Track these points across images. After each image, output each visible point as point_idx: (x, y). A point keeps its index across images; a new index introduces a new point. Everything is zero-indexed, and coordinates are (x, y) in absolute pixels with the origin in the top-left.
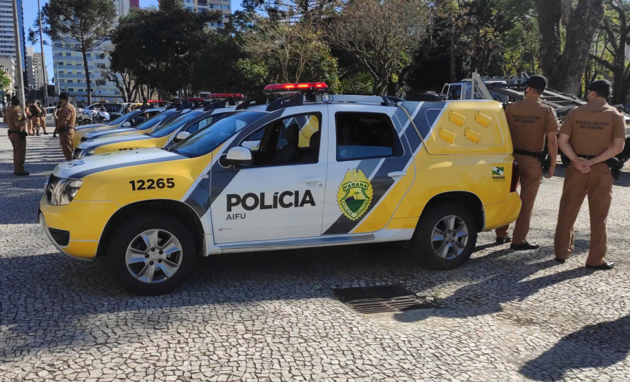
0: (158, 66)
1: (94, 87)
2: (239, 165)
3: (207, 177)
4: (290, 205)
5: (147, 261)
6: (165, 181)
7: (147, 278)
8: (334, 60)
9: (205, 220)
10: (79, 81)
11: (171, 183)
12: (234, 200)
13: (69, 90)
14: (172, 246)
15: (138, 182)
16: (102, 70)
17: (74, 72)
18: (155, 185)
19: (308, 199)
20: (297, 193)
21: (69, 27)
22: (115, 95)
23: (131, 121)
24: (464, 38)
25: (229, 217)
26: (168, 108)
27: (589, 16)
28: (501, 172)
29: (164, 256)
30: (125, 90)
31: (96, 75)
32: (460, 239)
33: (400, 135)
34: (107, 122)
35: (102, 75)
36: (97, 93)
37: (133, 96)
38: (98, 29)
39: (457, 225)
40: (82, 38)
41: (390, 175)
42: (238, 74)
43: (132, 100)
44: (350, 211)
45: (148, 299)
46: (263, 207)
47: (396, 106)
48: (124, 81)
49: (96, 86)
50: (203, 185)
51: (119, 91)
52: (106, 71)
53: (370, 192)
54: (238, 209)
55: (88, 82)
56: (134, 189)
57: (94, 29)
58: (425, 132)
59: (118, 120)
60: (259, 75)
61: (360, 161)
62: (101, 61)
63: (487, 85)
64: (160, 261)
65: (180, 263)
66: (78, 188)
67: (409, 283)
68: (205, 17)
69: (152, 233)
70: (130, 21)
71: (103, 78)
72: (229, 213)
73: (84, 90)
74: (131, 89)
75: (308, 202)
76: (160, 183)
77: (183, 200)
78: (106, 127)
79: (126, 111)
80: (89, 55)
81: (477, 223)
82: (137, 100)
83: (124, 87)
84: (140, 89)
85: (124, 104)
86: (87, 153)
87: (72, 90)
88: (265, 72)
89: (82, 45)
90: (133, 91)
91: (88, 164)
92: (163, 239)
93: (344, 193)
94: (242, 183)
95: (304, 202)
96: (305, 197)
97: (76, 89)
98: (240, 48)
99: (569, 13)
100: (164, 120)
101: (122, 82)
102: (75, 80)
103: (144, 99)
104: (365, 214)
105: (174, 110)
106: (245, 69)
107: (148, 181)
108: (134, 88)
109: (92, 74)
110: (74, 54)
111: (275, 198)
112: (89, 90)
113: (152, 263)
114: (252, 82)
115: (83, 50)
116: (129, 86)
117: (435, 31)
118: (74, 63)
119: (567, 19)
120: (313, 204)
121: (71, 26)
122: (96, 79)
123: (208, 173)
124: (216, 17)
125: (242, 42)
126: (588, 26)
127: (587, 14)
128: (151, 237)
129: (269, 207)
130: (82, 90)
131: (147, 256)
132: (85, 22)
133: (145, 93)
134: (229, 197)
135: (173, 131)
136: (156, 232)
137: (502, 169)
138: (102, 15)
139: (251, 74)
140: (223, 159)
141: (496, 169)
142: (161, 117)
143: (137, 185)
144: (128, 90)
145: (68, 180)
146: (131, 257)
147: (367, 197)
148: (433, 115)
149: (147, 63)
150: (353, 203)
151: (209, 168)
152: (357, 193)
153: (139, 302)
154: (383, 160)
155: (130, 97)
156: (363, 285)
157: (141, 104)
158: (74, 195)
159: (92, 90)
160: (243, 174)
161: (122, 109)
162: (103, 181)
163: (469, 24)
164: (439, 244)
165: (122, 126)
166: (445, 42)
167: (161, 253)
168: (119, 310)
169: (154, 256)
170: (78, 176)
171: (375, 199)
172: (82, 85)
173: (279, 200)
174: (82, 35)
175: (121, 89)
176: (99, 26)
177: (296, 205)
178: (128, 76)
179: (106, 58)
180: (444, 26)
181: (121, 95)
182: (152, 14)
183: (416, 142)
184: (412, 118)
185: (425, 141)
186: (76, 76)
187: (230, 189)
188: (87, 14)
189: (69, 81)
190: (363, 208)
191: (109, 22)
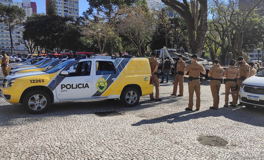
0: (45, 38)
1: (14, 46)
2: (65, 76)
3: (55, 79)
4: (81, 87)
5: (35, 104)
6: (41, 80)
7: (35, 109)
8: (120, 39)
9: (54, 92)
10: (7, 43)
11: (43, 81)
12: (63, 86)
13: (2, 47)
14: (43, 99)
15: (33, 80)
16: (18, 39)
17: (5, 39)
18: (38, 81)
19: (87, 86)
20: (83, 84)
21: (3, 20)
22: (25, 50)
23: (31, 62)
24: (171, 32)
25: (62, 91)
26: (46, 58)
27: (203, 28)
28: (147, 79)
29: (41, 102)
30: (29, 48)
31: (15, 40)
32: (135, 98)
33: (116, 68)
34: (21, 62)
35: (18, 41)
36: (16, 49)
37: (33, 50)
38: (17, 21)
39: (133, 94)
40: (9, 25)
41: (112, 79)
42: (80, 43)
43: (32, 52)
44: (100, 90)
45: (35, 115)
46: (73, 88)
47: (115, 59)
48: (29, 44)
49: (15, 45)
50: (53, 81)
51: (26, 48)
52: (20, 39)
53: (106, 84)
54: (65, 89)
55: (12, 44)
56: (31, 83)
57: (15, 21)
58: (124, 67)
59: (26, 61)
60: (89, 44)
61: (103, 75)
62: (18, 35)
63: (168, 51)
64: (39, 104)
65: (46, 104)
66: (14, 82)
67: (118, 110)
68: (66, 19)
69: (37, 95)
70: (33, 18)
71: (19, 42)
72: (62, 90)
73: (10, 48)
74: (32, 47)
75: (87, 87)
76: (40, 81)
77: (47, 86)
78: (21, 64)
79: (30, 57)
80: (12, 32)
81: (140, 93)
82: (35, 53)
83: (29, 46)
84: (36, 47)
85: (29, 54)
86: (14, 73)
87: (4, 47)
88: (92, 42)
89: (10, 28)
90: (33, 48)
91: (17, 75)
92: (41, 97)
93: (98, 84)
94: (66, 81)
95: (86, 87)
96: (86, 85)
97: (5, 47)
98: (80, 33)
99: (197, 27)
100: (45, 62)
101: (28, 44)
102: (5, 43)
103: (38, 52)
104: (105, 90)
105: (49, 58)
106: (83, 41)
107: (36, 80)
108: (33, 47)
109: (14, 40)
110: (5, 31)
111: (76, 85)
112: (12, 47)
113: (37, 104)
114: (86, 46)
115: (10, 30)
116: (31, 46)
117: (159, 29)
118: (5, 35)
119: (196, 29)
120: (88, 87)
121: (4, 20)
122: (16, 42)
123: (55, 78)
124: (71, 19)
125: (81, 31)
126: (203, 32)
127: (203, 27)
128: (37, 97)
129: (75, 88)
130: (8, 47)
131: (35, 102)
132: (11, 18)
133: (39, 49)
134: (62, 85)
135: (47, 66)
136: (38, 95)
137: (147, 78)
138: (19, 15)
139: (86, 43)
140: (60, 74)
141: (145, 78)
142: (44, 61)
143: (32, 81)
144: (31, 48)
145: (10, 80)
146: (30, 102)
147: (105, 85)
148: (127, 62)
149: (40, 37)
150: (101, 88)
151: (55, 77)
152: (102, 84)
153: (33, 116)
154: (110, 75)
155: (31, 51)
156: (104, 111)
157: (37, 55)
158: (12, 85)
159: (13, 47)
160: (66, 79)
161: (28, 57)
162: (22, 80)
163: (172, 27)
164: (128, 99)
165: (28, 64)
166: (163, 33)
167: (40, 101)
168: (26, 117)
169: (38, 102)
170: (14, 79)
171: (108, 86)
172: (9, 45)
173: (77, 86)
174: (9, 24)
175: (28, 47)
176: (18, 20)
177: (83, 88)
178: (31, 41)
179: (20, 33)
180: (162, 27)
181: (27, 50)
182: (42, 16)
183: (121, 70)
184: (120, 63)
185: (123, 69)
186: (5, 41)
187: (62, 83)
188: (12, 15)
189: (2, 43)
190: (104, 89)
191: (22, 19)
